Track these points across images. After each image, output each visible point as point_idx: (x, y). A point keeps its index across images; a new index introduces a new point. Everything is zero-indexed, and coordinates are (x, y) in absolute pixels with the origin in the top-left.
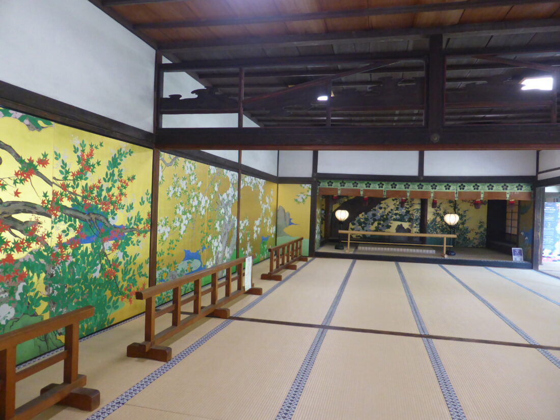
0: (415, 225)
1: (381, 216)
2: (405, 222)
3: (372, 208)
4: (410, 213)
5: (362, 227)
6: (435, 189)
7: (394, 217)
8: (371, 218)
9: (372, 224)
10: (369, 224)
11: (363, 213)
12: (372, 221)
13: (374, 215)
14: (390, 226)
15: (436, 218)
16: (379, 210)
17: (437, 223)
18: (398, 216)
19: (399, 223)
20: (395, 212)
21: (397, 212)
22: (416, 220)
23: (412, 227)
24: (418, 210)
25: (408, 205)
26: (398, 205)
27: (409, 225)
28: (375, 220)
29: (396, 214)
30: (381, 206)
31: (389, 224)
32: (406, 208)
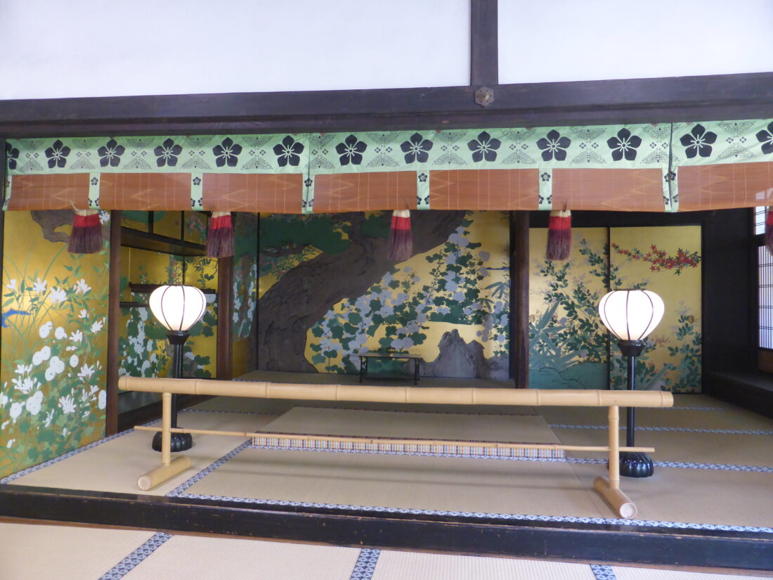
0: (494, 331)
1: (396, 309)
2: (466, 322)
3: (369, 284)
4: (481, 295)
5: (341, 341)
6: (561, 156)
7: (435, 309)
8: (367, 316)
9: (371, 332)
10: (363, 331)
11: (345, 301)
12: (372, 324)
13: (376, 305)
14: (424, 337)
15: (555, 308)
16: (390, 289)
17: (556, 325)
18: (444, 306)
19: (449, 327)
20: (436, 294)
21: (441, 294)
22: (499, 316)
23: (485, 339)
24: (501, 286)
25: (473, 272)
26: (443, 274)
27: (479, 334)
28: (378, 320)
29: (439, 301)
30: (396, 277)
31: (421, 331)
32: (468, 281)
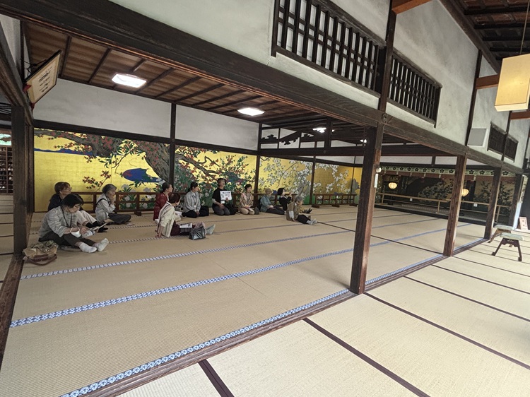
1: (440, 190)
3: (434, 184)
8: (433, 191)
10: (432, 194)
11: (428, 187)
13: (436, 189)
28: (436, 192)
